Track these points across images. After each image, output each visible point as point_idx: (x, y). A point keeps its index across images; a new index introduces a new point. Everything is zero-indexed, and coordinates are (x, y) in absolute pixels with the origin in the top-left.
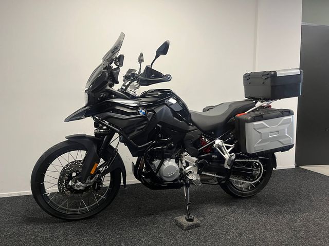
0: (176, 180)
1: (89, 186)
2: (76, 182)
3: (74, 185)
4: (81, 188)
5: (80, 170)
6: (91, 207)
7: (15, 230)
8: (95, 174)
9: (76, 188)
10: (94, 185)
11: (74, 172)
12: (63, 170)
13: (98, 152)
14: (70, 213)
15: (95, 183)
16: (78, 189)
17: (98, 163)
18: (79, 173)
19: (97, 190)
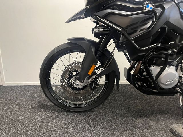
0: (174, 88)
1: (86, 86)
2: (75, 81)
3: (74, 83)
4: (80, 87)
5: (79, 70)
6: (88, 103)
7: (28, 115)
8: (92, 75)
9: (75, 86)
10: (91, 85)
11: (74, 71)
12: (65, 69)
13: (96, 54)
14: (71, 106)
15: (92, 83)
16: (77, 87)
17: (96, 65)
18: (79, 73)
19: (93, 90)
